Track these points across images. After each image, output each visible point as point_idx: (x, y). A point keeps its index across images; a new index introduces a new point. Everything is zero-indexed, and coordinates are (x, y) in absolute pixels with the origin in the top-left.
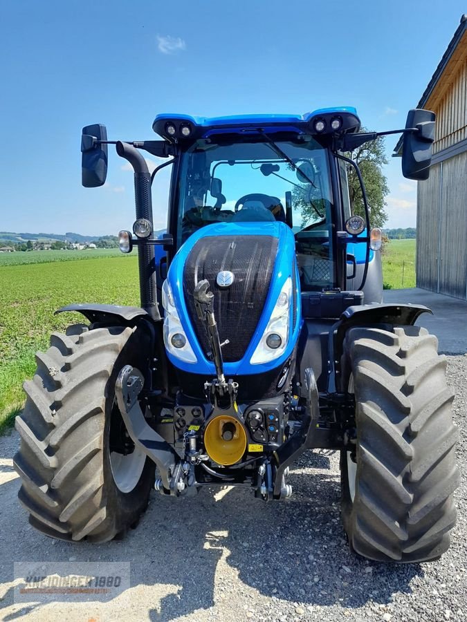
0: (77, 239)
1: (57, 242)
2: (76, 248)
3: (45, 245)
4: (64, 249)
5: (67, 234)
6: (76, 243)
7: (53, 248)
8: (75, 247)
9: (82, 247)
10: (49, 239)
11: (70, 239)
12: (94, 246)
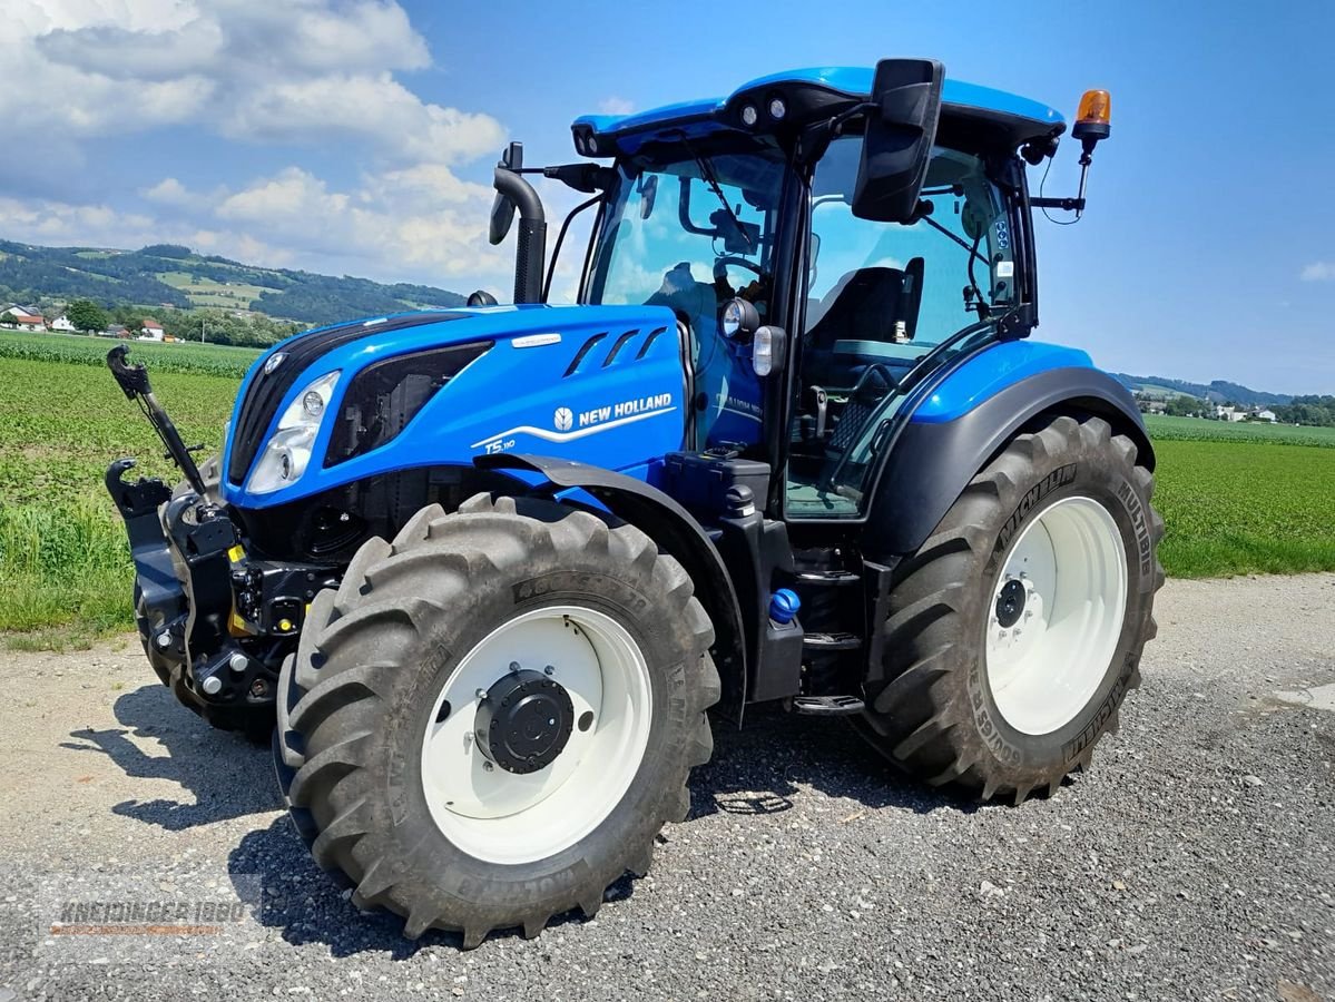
0: (1235, 396)
1: (1183, 398)
2: (1225, 417)
3: (1153, 404)
4: (1196, 415)
5: (1213, 383)
6: (1228, 405)
7: (1168, 411)
8: (1221, 413)
9: (1239, 416)
10: (1167, 391)
11: (1219, 396)
12: (1272, 416)
